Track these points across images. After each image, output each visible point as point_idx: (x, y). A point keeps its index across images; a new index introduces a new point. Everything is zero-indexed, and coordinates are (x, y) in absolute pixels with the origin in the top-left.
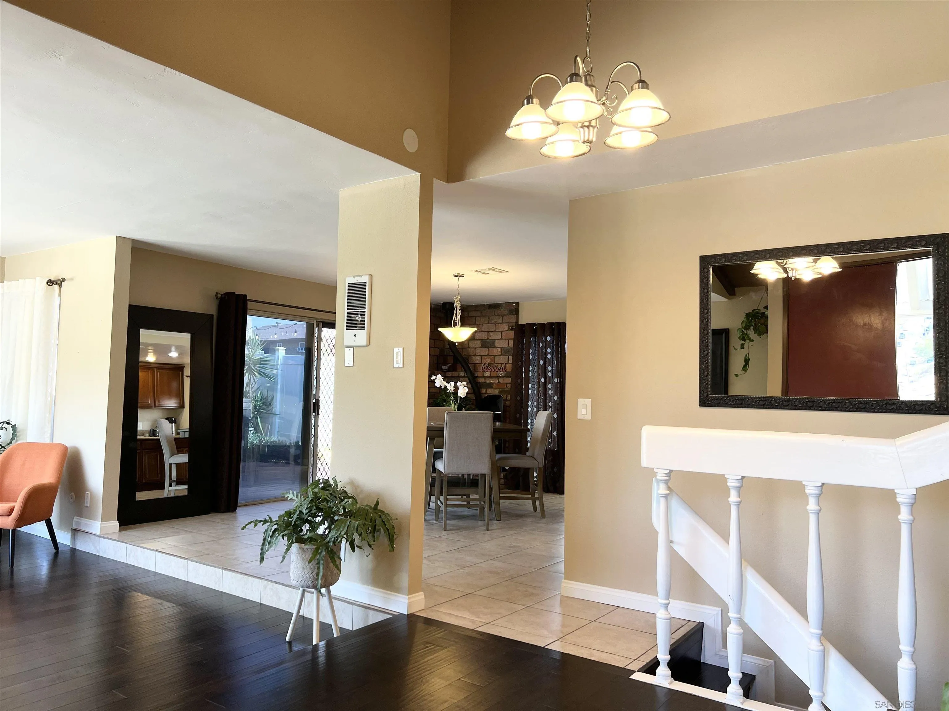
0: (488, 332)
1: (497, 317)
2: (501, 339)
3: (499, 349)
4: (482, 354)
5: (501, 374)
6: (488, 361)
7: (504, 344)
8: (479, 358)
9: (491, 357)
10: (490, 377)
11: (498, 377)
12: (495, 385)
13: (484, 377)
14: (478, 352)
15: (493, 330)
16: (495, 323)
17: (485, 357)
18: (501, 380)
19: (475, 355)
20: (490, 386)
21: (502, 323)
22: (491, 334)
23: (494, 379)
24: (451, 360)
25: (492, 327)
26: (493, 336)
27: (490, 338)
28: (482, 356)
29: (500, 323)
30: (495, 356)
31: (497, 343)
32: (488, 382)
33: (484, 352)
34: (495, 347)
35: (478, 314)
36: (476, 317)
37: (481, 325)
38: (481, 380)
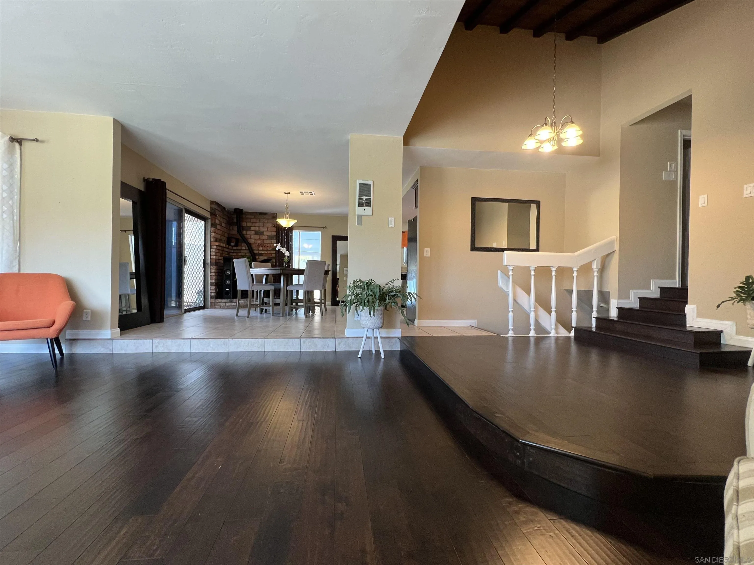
0: (259, 227)
1: (265, 220)
2: (268, 231)
3: (266, 236)
4: (255, 238)
5: (269, 249)
6: (259, 242)
7: (269, 234)
8: (253, 240)
9: (261, 240)
10: (263, 250)
11: (267, 250)
12: (264, 255)
13: (258, 250)
14: (252, 237)
15: (262, 226)
16: (264, 223)
17: (258, 240)
18: (269, 252)
19: (251, 238)
20: (262, 255)
21: (268, 223)
22: (261, 228)
23: (264, 251)
24: (234, 240)
25: (261, 225)
26: (262, 229)
27: (260, 230)
28: (255, 239)
29: (266, 223)
30: (263, 240)
31: (265, 233)
32: (260, 253)
33: (257, 237)
34: (263, 235)
35: (253, 217)
36: (251, 218)
37: (254, 223)
38: (255, 252)
